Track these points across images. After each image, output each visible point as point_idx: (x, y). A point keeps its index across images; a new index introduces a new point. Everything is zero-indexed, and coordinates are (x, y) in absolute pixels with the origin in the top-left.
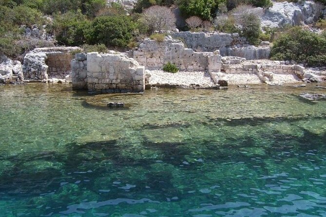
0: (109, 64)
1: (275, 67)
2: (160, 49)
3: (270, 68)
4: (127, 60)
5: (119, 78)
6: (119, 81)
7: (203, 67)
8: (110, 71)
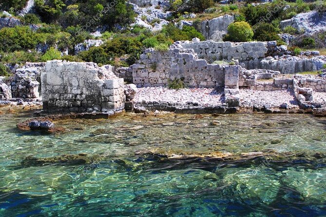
0: (71, 74)
1: (319, 83)
2: (165, 60)
3: (312, 84)
4: (95, 69)
5: (84, 93)
6: (84, 96)
7: (219, 84)
8: (73, 84)
